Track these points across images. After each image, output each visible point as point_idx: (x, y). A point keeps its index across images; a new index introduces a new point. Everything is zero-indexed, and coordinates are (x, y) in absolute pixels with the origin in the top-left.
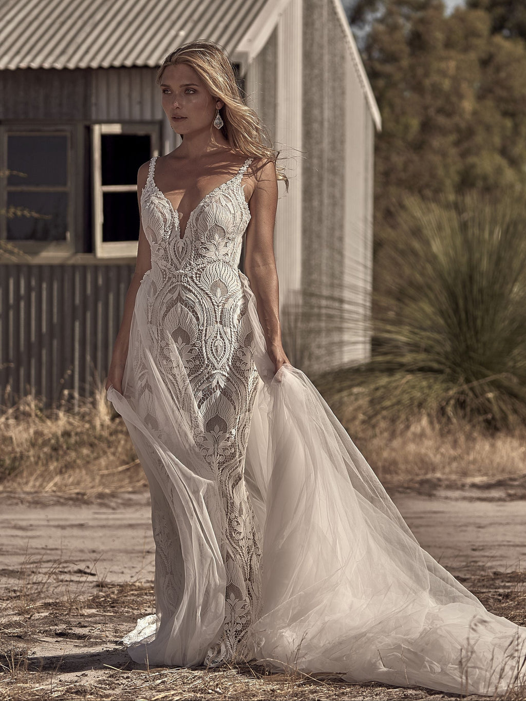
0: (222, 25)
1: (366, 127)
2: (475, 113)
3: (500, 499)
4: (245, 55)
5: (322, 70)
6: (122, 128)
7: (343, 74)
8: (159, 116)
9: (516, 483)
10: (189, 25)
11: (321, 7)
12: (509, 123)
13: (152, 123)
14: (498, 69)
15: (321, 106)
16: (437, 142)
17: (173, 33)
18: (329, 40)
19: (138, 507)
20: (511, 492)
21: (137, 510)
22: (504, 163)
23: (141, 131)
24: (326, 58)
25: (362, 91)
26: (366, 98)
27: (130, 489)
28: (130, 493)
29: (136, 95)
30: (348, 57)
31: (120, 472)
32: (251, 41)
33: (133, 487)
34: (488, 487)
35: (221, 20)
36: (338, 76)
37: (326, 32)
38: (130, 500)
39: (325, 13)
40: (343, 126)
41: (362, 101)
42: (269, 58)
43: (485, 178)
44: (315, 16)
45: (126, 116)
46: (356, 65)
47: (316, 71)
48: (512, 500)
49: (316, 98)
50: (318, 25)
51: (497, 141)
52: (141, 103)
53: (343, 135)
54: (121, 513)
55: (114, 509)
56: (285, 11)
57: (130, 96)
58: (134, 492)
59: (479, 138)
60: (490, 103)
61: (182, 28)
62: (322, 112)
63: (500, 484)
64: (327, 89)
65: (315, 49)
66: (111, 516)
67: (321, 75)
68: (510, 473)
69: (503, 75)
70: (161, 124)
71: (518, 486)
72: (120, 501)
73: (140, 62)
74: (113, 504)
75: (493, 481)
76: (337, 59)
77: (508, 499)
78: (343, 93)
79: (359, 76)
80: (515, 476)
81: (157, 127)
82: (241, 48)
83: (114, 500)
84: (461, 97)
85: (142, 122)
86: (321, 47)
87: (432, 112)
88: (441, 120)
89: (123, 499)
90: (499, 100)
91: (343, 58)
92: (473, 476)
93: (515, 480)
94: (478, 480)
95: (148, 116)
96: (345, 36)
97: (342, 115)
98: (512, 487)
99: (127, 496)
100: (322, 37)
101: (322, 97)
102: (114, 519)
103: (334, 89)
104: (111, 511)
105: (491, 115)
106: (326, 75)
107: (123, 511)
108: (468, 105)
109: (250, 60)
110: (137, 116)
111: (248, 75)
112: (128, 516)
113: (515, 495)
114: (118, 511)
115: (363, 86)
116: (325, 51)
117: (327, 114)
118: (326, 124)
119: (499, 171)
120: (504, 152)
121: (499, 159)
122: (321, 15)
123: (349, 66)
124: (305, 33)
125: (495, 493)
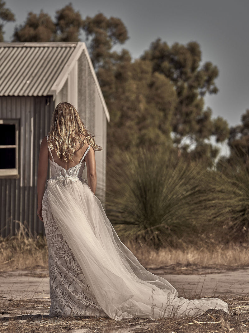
0: (45, 79)
1: (103, 120)
2: (146, 109)
3: (161, 274)
4: (55, 91)
5: (85, 97)
6: (4, 122)
7: (94, 98)
8: (19, 117)
9: (168, 268)
10: (31, 79)
11: (85, 70)
12: (162, 114)
13: (16, 119)
14: (157, 89)
15: (85, 112)
16: (128, 123)
17: (24, 82)
18: (88, 84)
19: (15, 277)
20: (166, 271)
21: (15, 278)
22: (160, 133)
23: (11, 123)
24: (87, 92)
25: (102, 105)
26: (103, 108)
27: (11, 270)
28: (11, 271)
29: (9, 108)
30: (96, 91)
31: (6, 264)
32: (57, 85)
33: (13, 269)
34: (157, 269)
35: (44, 76)
36: (92, 99)
37: (87, 81)
38: (12, 274)
39: (87, 72)
40: (94, 120)
41: (102, 110)
42: (65, 92)
43: (150, 140)
44: (83, 74)
45: (5, 117)
46: (99, 94)
47: (83, 97)
48: (166, 274)
49: (83, 109)
50: (84, 78)
51: (157, 122)
52: (11, 111)
53: (94, 124)
54: (9, 279)
55: (5, 277)
56: (71, 72)
57: (6, 108)
58: (13, 271)
59: (149, 121)
60: (153, 105)
61: (28, 80)
62: (85, 114)
63: (161, 268)
64: (88, 105)
65: (83, 88)
66: (5, 280)
67: (85, 99)
68: (165, 263)
69: (159, 91)
70: (20, 120)
71: (168, 269)
72: (7, 274)
73: (11, 94)
74: (5, 276)
75: (159, 267)
76: (92, 92)
77: (165, 274)
78: (94, 106)
79: (100, 99)
80: (168, 265)
81: (18, 122)
82: (53, 88)
83: (5, 274)
84: (139, 102)
85: (12, 119)
86: (85, 87)
87: (125, 109)
88: (130, 113)
89: (9, 274)
90: (157, 103)
91: (94, 91)
92: (150, 265)
93: (167, 266)
94: (152, 266)
95: (14, 117)
96: (95, 82)
97: (94, 115)
98: (166, 269)
99: (10, 272)
100: (85, 83)
101: (85, 108)
102: (6, 281)
103: (90, 105)
104: (4, 278)
105: (154, 110)
106: (87, 99)
107: (9, 278)
108: (142, 106)
109: (57, 94)
110: (9, 116)
111: (56, 100)
112: (11, 280)
113: (167, 272)
114: (7, 278)
115: (102, 103)
116: (87, 89)
117: (88, 115)
118: (87, 120)
119: (158, 136)
120: (160, 127)
121: (158, 131)
122: (85, 74)
123: (96, 95)
124: (79, 81)
125: (160, 272)
